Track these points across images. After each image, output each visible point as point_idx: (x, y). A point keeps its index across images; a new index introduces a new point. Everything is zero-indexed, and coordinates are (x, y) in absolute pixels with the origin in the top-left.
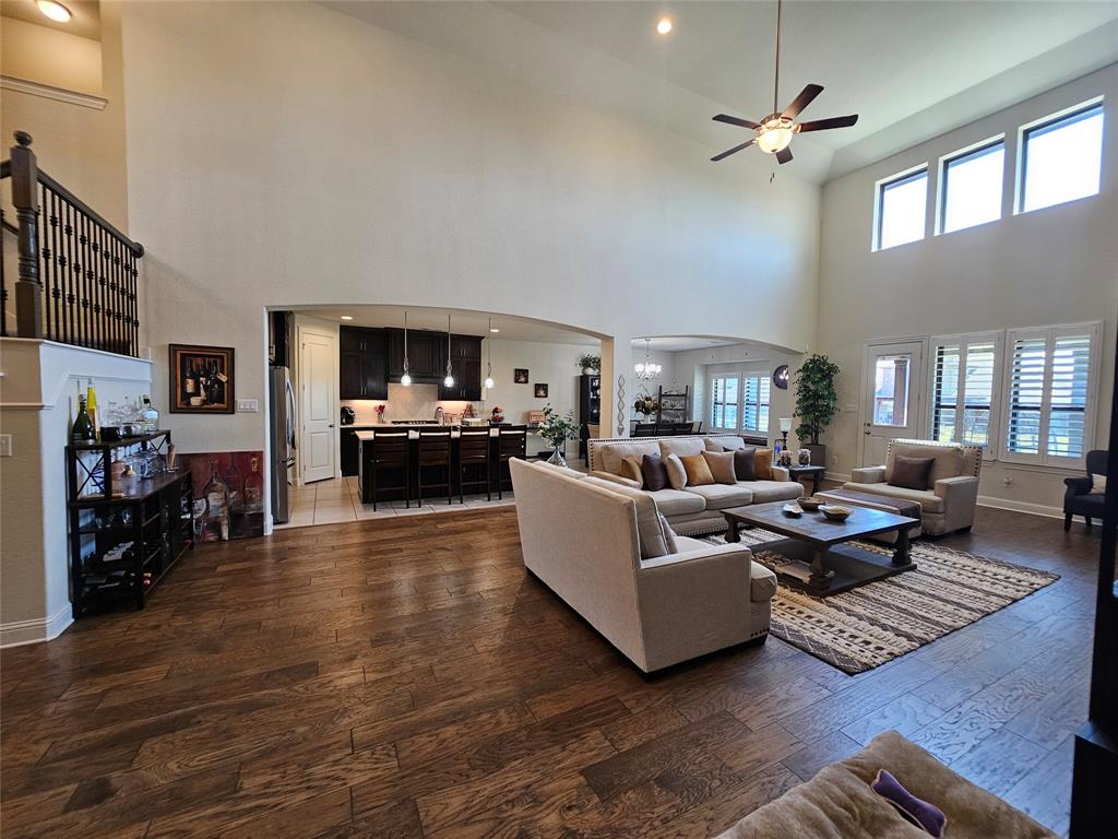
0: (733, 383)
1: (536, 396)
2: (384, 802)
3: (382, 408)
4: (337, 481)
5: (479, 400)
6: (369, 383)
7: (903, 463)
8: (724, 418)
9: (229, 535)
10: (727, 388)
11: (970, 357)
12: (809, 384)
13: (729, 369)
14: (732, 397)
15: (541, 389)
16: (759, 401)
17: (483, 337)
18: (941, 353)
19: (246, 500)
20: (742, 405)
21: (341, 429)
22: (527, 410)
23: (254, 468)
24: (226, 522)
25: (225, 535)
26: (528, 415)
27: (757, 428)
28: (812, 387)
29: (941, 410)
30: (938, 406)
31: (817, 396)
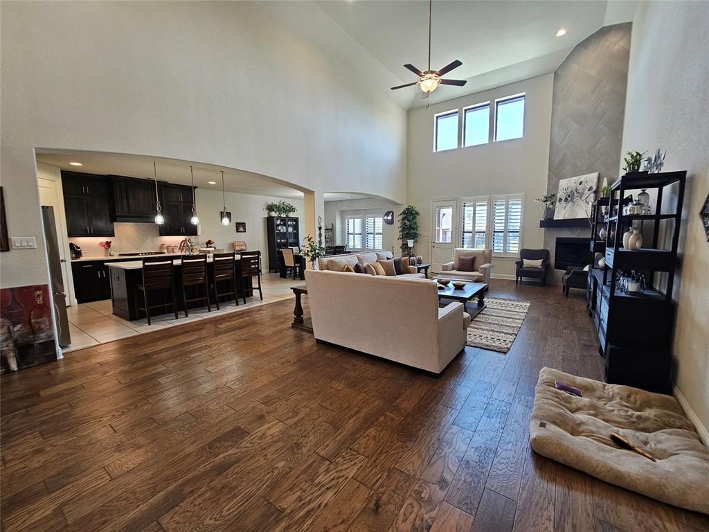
0: (358, 221)
1: (238, 231)
2: (379, 475)
3: (108, 244)
4: (73, 308)
5: (197, 235)
6: (94, 223)
7: (463, 259)
8: (354, 242)
9: (18, 366)
10: (355, 225)
11: (477, 208)
12: (406, 222)
13: (356, 213)
14: (358, 230)
15: (240, 227)
16: (374, 232)
17: (195, 188)
18: (465, 206)
19: (34, 331)
20: (364, 234)
21: (72, 263)
22: (231, 241)
23: (40, 301)
24: (12, 354)
25: (14, 366)
26: (233, 245)
27: (374, 247)
28: (408, 223)
29: (465, 234)
30: (464, 232)
31: (411, 228)
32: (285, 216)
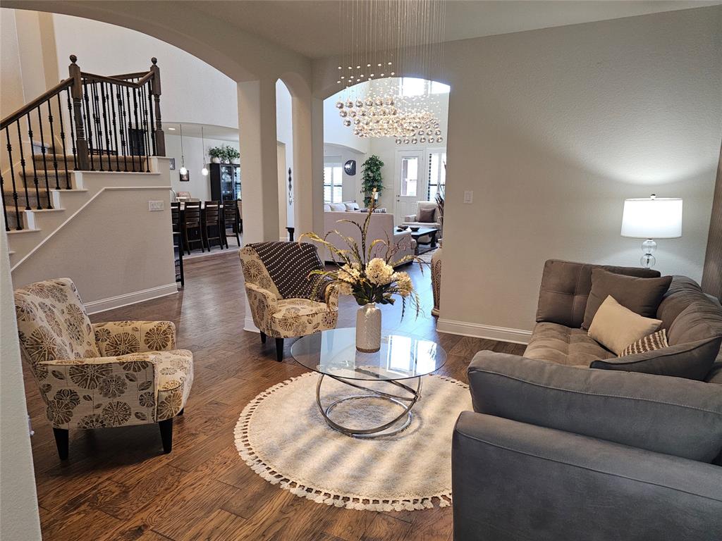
1: (181, 181)
7: (424, 211)
16: (333, 184)
18: (430, 157)
27: (332, 201)
28: (371, 175)
29: (431, 187)
30: (429, 185)
31: (374, 180)
32: (229, 163)
